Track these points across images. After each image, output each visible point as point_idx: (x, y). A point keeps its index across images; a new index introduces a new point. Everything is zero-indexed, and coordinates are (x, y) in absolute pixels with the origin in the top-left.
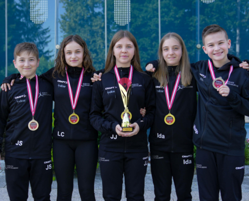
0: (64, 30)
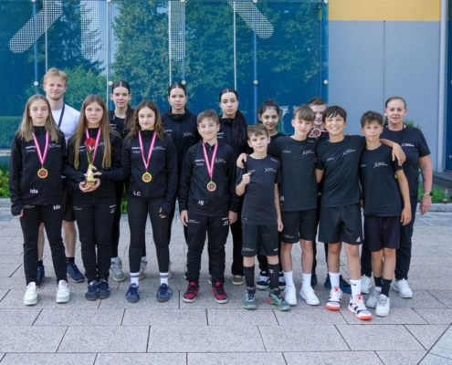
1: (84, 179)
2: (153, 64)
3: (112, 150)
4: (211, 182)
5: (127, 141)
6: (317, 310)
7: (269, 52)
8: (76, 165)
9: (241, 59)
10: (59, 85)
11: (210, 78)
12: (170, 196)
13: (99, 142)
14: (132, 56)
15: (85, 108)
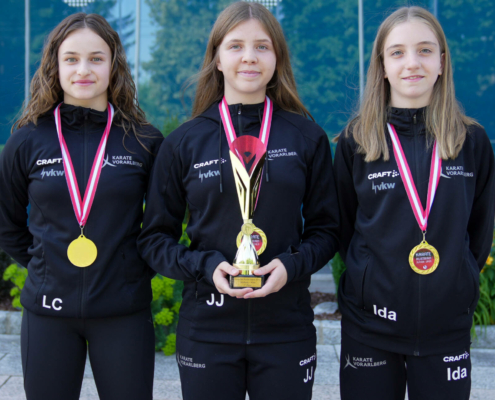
0: (158, 19)
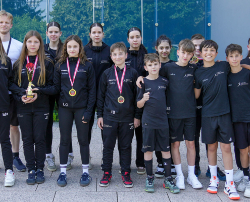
1: (25, 93)
2: (81, 12)
3: (46, 72)
4: (121, 97)
5: (58, 65)
6: (200, 192)
7: (168, 4)
8: (20, 84)
9: (147, 8)
10: (7, 23)
11: (124, 23)
12: (90, 107)
13: (37, 66)
14: (65, 6)
15: (26, 41)
